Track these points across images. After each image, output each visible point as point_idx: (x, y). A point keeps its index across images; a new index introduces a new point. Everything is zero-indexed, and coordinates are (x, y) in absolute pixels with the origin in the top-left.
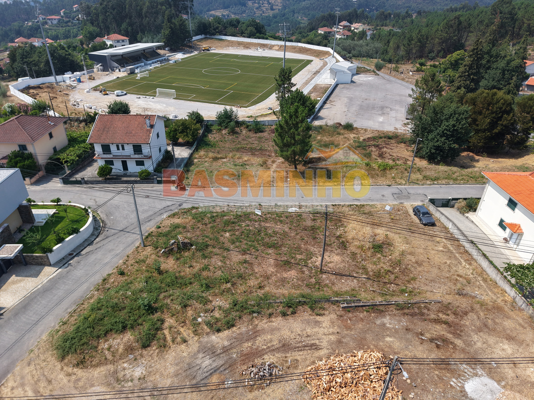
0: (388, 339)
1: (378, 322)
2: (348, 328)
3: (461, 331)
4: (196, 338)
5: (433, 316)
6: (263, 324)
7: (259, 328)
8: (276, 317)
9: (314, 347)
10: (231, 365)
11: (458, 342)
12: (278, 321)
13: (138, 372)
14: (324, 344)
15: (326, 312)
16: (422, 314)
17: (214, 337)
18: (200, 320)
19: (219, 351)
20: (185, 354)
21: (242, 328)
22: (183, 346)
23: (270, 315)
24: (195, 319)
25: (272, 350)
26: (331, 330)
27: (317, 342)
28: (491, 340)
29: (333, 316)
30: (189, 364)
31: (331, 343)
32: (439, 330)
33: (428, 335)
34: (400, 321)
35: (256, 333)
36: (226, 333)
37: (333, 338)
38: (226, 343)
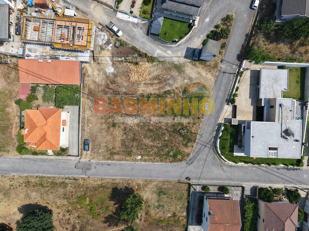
0: (126, 85)
1: (127, 90)
2: (135, 89)
3: (106, 85)
4: (174, 89)
5: (111, 91)
6: (157, 92)
7: (158, 91)
8: (153, 94)
9: (145, 84)
10: (165, 81)
11: (109, 82)
12: (153, 92)
13: (186, 81)
14: (142, 85)
15: (140, 94)
16: (113, 92)
17: (169, 89)
18: (173, 94)
19: (168, 85)
20: (176, 84)
21: (162, 91)
22: (176, 87)
23: (155, 94)
24: (174, 95)
25: (155, 84)
26: (140, 89)
27: (144, 85)
28: (100, 82)
29: (138, 93)
30: (175, 82)
31: (141, 85)
32: (112, 86)
33: (115, 85)
34: (121, 90)
35: (159, 89)
36: (166, 90)
37: (140, 86)
38: (166, 87)
